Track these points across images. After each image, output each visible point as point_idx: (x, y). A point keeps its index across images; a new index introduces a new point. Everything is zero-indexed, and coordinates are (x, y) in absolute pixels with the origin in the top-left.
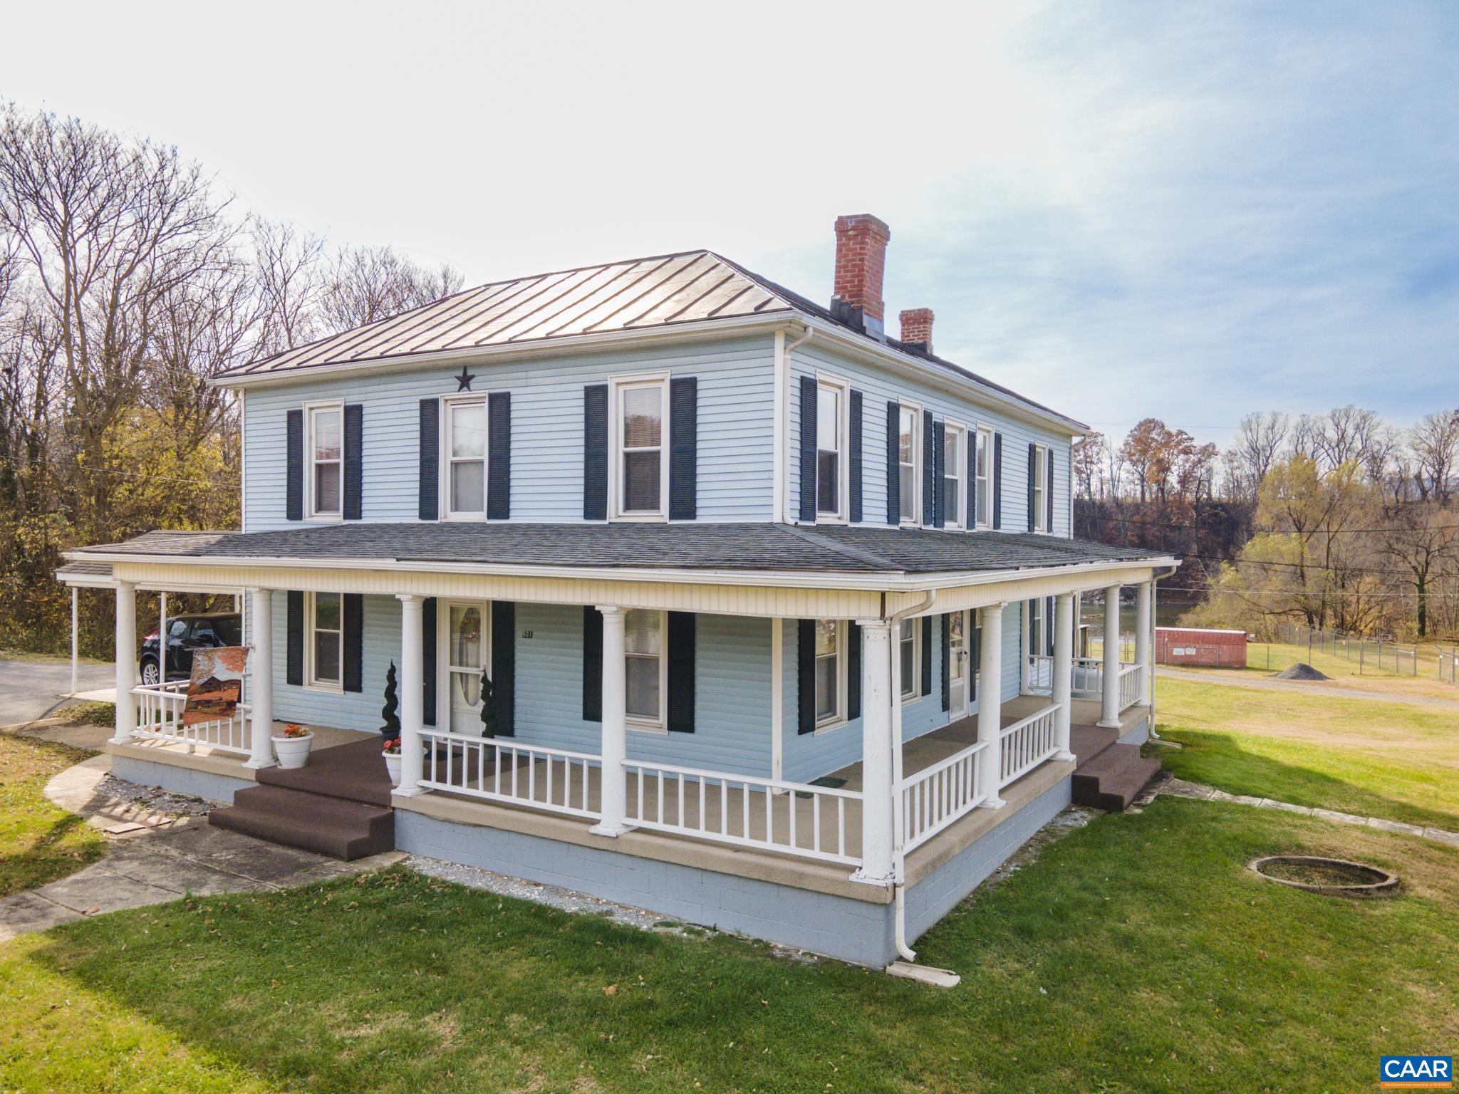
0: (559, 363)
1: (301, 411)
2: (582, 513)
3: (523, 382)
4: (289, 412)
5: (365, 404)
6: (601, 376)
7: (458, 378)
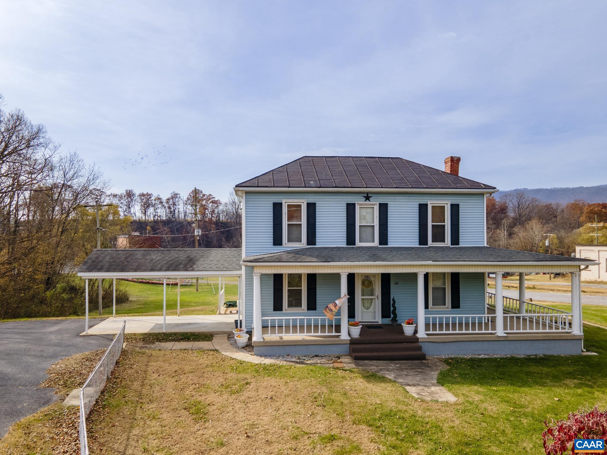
0: (408, 195)
1: (282, 203)
2: (418, 243)
3: (393, 200)
4: (273, 203)
5: (317, 203)
6: (426, 201)
7: (364, 197)
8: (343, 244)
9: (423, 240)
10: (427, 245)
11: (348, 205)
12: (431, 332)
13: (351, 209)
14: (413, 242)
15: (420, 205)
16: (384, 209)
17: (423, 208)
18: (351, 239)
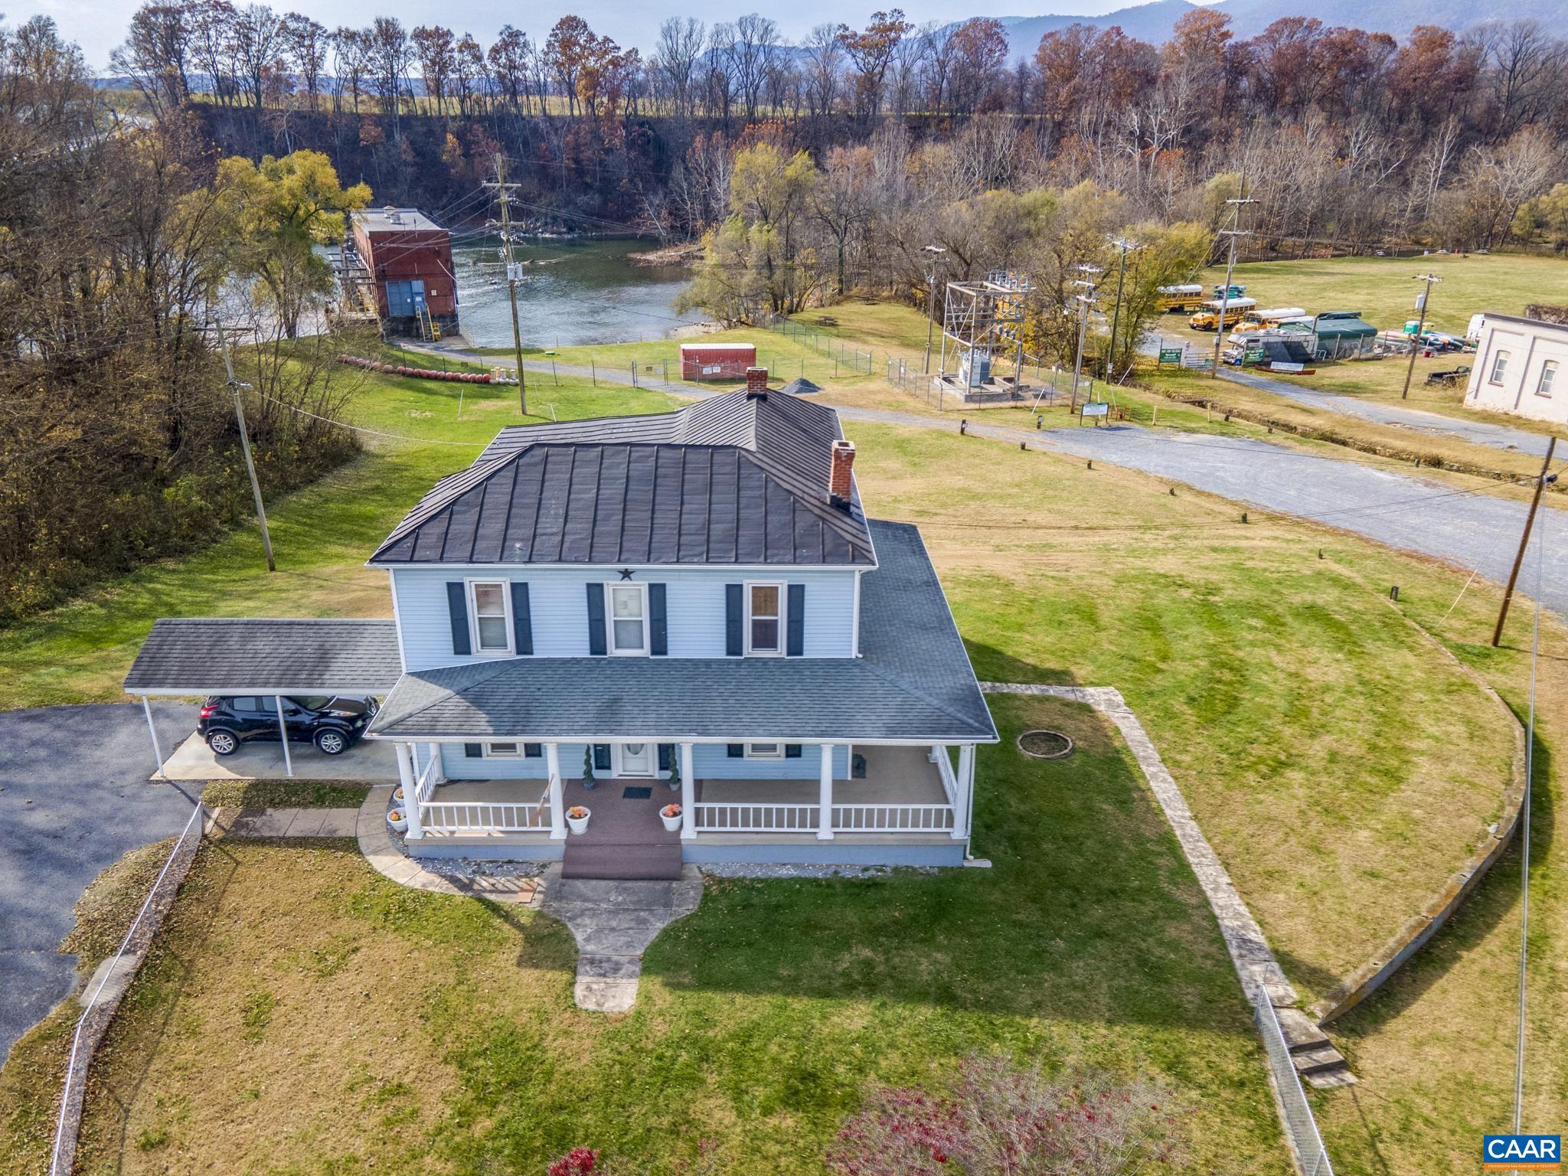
0: (704, 574)
1: (463, 584)
2: (724, 652)
3: (677, 582)
4: (447, 583)
5: (530, 582)
6: (739, 580)
7: (621, 572)
8: (582, 650)
9: (734, 645)
10: (741, 654)
11: (589, 586)
12: (705, 829)
13: (595, 593)
14: (714, 648)
15: (728, 586)
16: (658, 594)
17: (734, 593)
18: (597, 644)
